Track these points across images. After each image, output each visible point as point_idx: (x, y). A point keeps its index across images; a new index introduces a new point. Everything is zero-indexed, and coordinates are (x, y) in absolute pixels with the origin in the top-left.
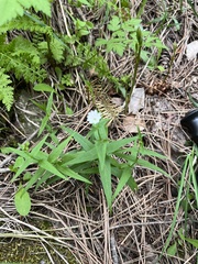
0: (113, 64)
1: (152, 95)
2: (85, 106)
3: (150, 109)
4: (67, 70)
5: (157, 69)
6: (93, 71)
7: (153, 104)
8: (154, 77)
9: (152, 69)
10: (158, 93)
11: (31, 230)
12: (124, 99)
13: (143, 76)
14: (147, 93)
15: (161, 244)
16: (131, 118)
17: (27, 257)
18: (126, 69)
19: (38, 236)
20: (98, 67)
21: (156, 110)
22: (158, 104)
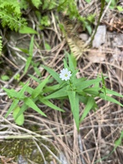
0: (81, 5)
1: (112, 32)
2: (59, 42)
3: (109, 43)
4: (44, 12)
5: (116, 9)
6: (65, 13)
7: (112, 39)
8: (114, 15)
9: (113, 9)
10: (116, 30)
11: (26, 132)
12: (89, 36)
13: (105, 16)
14: (108, 30)
15: (111, 138)
16: (94, 51)
17: (24, 149)
18: (92, 9)
19: (31, 136)
20: (69, 9)
21: (114, 44)
22: (116, 39)
